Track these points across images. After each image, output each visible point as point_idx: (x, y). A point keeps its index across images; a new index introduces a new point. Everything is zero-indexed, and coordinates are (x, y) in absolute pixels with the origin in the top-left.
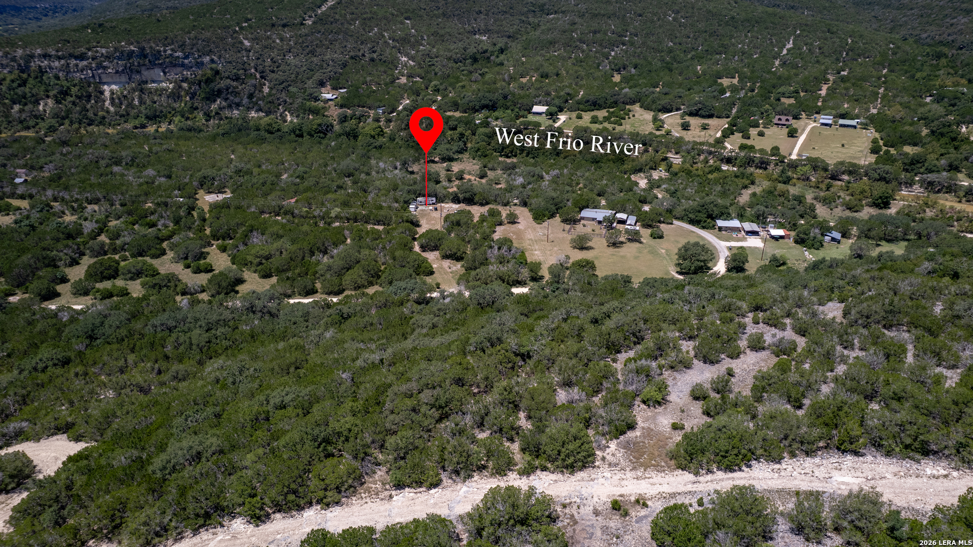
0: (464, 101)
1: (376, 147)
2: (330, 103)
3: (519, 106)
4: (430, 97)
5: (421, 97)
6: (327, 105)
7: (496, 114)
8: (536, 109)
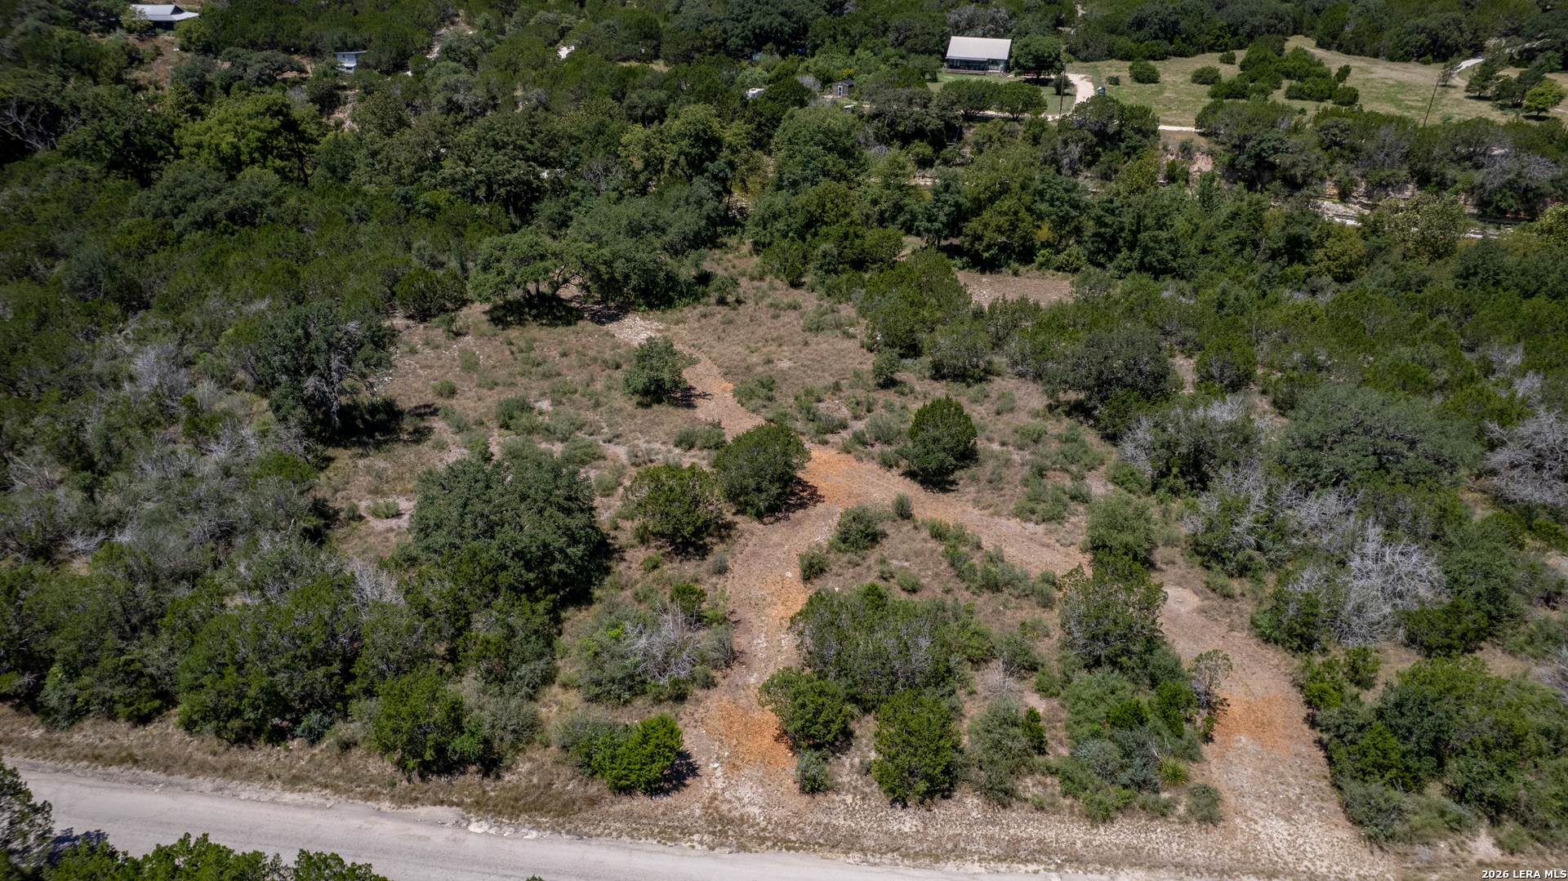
0: (677, 21)
1: (207, 222)
2: (166, 37)
3: (891, 36)
4: (551, 16)
5: (517, 17)
6: (145, 48)
7: (818, 61)
8: (962, 47)
